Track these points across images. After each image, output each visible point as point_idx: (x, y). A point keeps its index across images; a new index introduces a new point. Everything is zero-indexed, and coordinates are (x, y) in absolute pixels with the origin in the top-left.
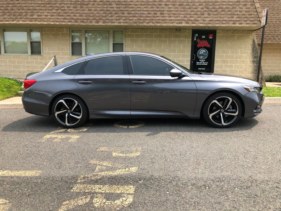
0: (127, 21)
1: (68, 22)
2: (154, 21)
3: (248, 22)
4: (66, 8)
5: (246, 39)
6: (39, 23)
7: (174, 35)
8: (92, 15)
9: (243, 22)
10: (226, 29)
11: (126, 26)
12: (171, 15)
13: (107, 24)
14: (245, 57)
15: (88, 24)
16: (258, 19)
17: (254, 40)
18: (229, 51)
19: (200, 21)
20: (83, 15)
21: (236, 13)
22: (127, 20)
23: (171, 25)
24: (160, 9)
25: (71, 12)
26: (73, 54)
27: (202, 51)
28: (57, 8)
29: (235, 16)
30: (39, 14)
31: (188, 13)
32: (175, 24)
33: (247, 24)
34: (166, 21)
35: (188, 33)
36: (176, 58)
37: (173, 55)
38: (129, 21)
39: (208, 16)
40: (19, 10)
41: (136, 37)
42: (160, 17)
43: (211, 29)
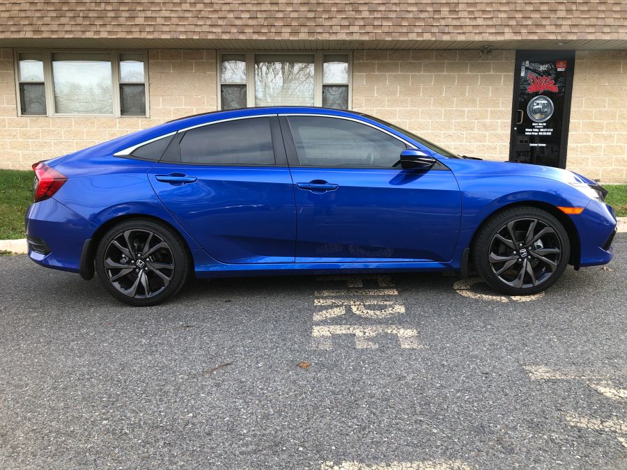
0: (369, 29)
1: (223, 32)
2: (435, 30)
6: (150, 36)
7: (472, 65)
8: (280, 15)
10: (602, 48)
11: (363, 42)
12: (477, 15)
13: (320, 38)
15: (272, 38)
18: (605, 102)
19: (548, 27)
20: (259, 16)
22: (367, 27)
23: (477, 38)
25: (227, 8)
27: (538, 101)
30: (149, 14)
31: (517, 9)
32: (487, 35)
34: (465, 29)
35: (506, 58)
36: (478, 119)
37: (469, 111)
38: (374, 28)
39: (567, 14)
40: (98, 4)
41: (379, 70)
42: (450, 20)
43: (567, 47)
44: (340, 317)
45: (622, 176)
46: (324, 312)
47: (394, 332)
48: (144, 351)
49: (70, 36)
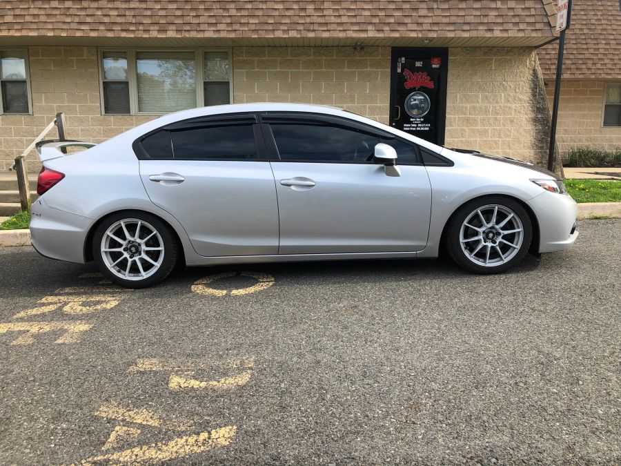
0: (236, 27)
1: (91, 30)
2: (301, 28)
3: (522, 26)
5: (518, 67)
6: (18, 34)
7: (349, 61)
8: (149, 13)
9: (511, 26)
10: (470, 45)
12: (341, 13)
13: (188, 36)
14: (515, 111)
15: (140, 36)
16: (546, 20)
17: (534, 70)
18: (478, 98)
19: (409, 25)
20: (127, 13)
21: (493, 6)
22: (234, 25)
23: (341, 35)
26: (108, 109)
27: (415, 97)
29: (492, 13)
30: (18, 12)
31: (381, 7)
32: (351, 32)
33: (519, 30)
34: (330, 27)
35: (383, 55)
37: (349, 108)
38: (241, 26)
39: (428, 12)
41: (259, 66)
42: (315, 18)
46: (37, 309)
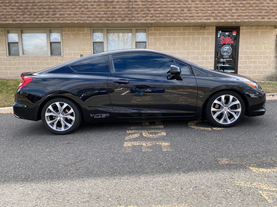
0: (154, 18)
1: (93, 20)
2: (182, 18)
4: (89, 6)
5: (270, 34)
6: (62, 22)
7: (198, 33)
8: (117, 12)
9: (272, 17)
10: (251, 25)
11: (152, 24)
12: (199, 12)
13: (134, 22)
14: (269, 53)
15: (113, 22)
18: (253, 47)
19: (228, 16)
20: (108, 13)
21: (264, 8)
23: (199, 21)
24: (187, 6)
25: (94, 10)
27: (225, 48)
28: (80, 7)
29: (264, 11)
30: (61, 12)
31: (216, 9)
32: (203, 20)
33: (275, 18)
34: (194, 18)
35: (212, 30)
36: (200, 55)
37: (197, 52)
38: (156, 18)
39: (236, 11)
40: (40, 9)
41: (159, 35)
42: (188, 14)
43: (237, 25)
44: (137, 138)
45: (261, 78)
46: (130, 136)
47: (160, 144)
48: (47, 155)
49: (28, 22)
